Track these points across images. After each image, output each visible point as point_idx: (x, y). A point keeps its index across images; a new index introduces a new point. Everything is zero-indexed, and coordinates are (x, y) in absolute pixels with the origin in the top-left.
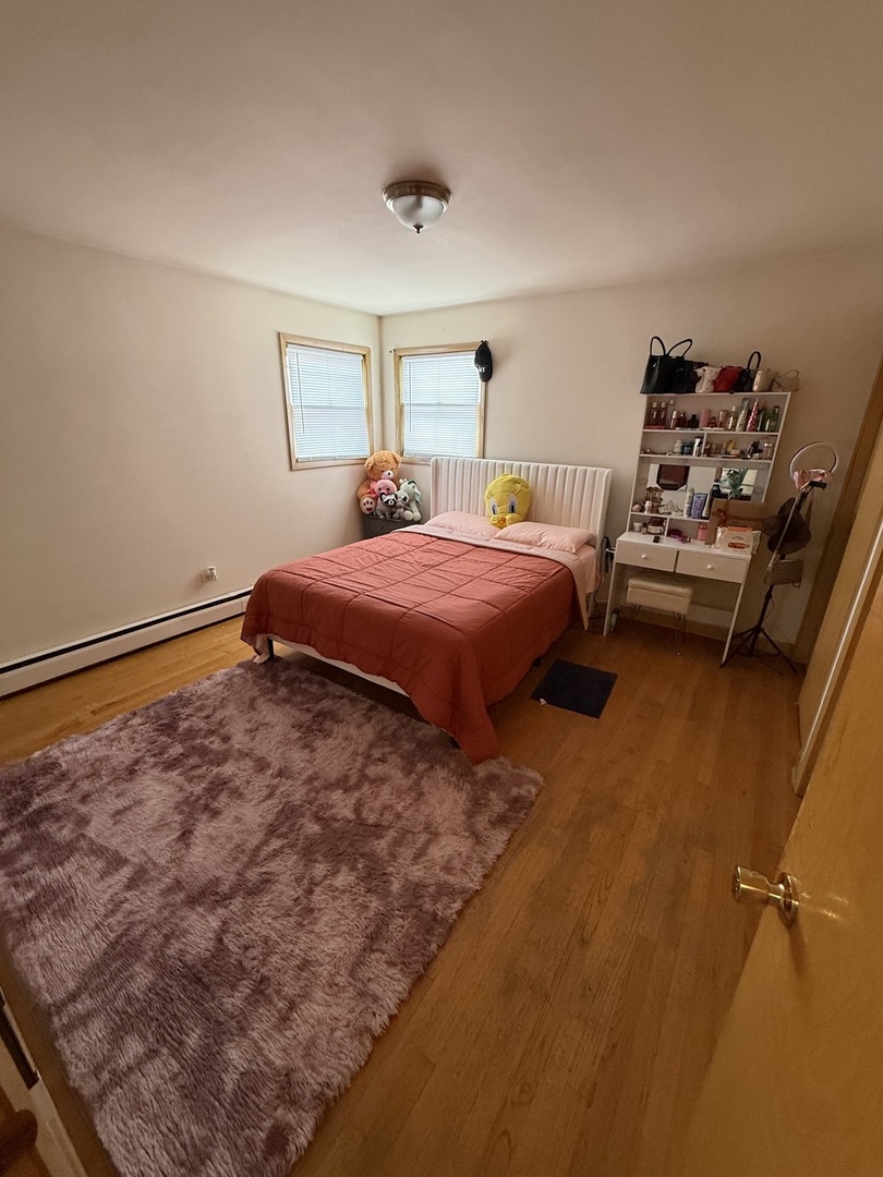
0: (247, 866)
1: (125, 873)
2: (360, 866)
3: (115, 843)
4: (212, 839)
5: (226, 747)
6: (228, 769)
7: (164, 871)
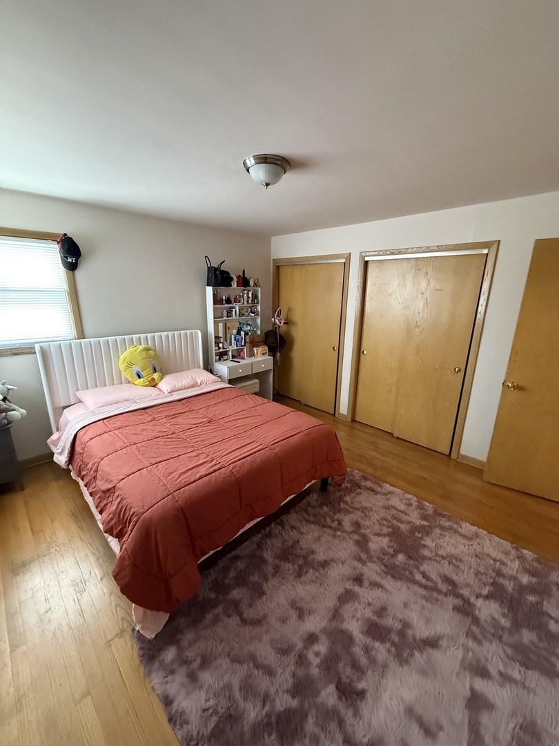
0: (439, 592)
1: (481, 685)
2: (420, 535)
3: (460, 715)
4: (428, 621)
5: (323, 638)
6: (354, 627)
7: (466, 649)
